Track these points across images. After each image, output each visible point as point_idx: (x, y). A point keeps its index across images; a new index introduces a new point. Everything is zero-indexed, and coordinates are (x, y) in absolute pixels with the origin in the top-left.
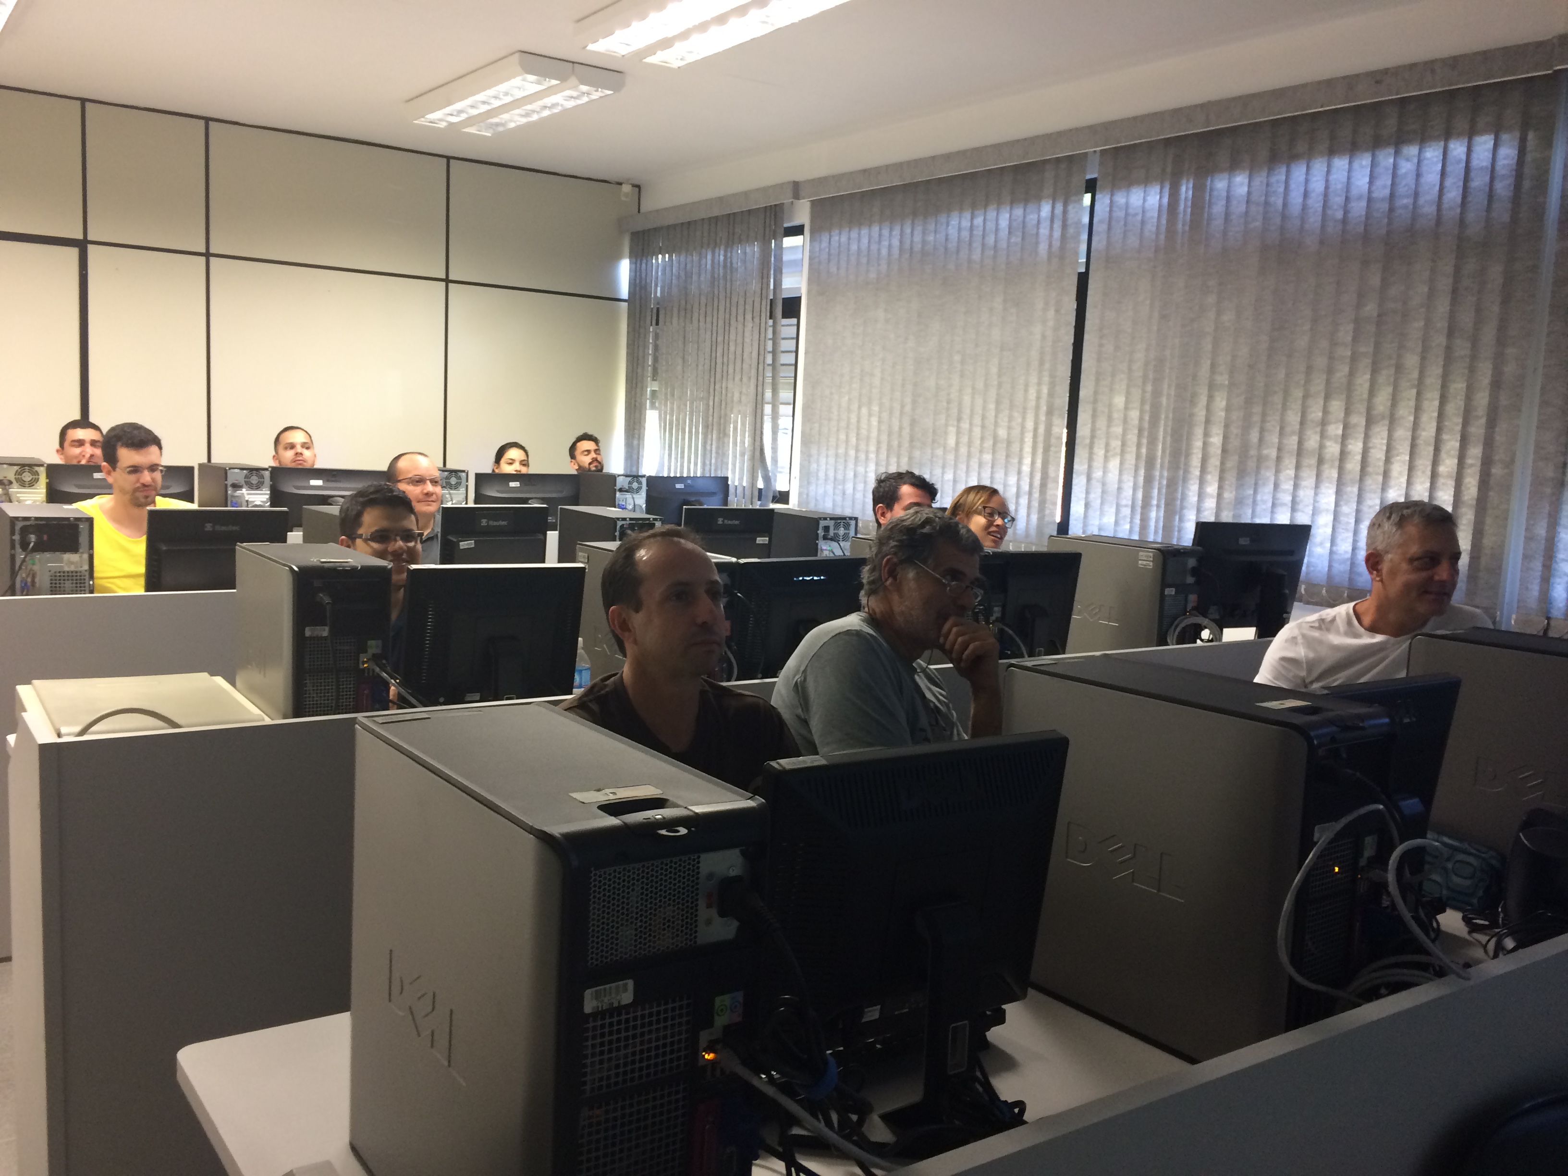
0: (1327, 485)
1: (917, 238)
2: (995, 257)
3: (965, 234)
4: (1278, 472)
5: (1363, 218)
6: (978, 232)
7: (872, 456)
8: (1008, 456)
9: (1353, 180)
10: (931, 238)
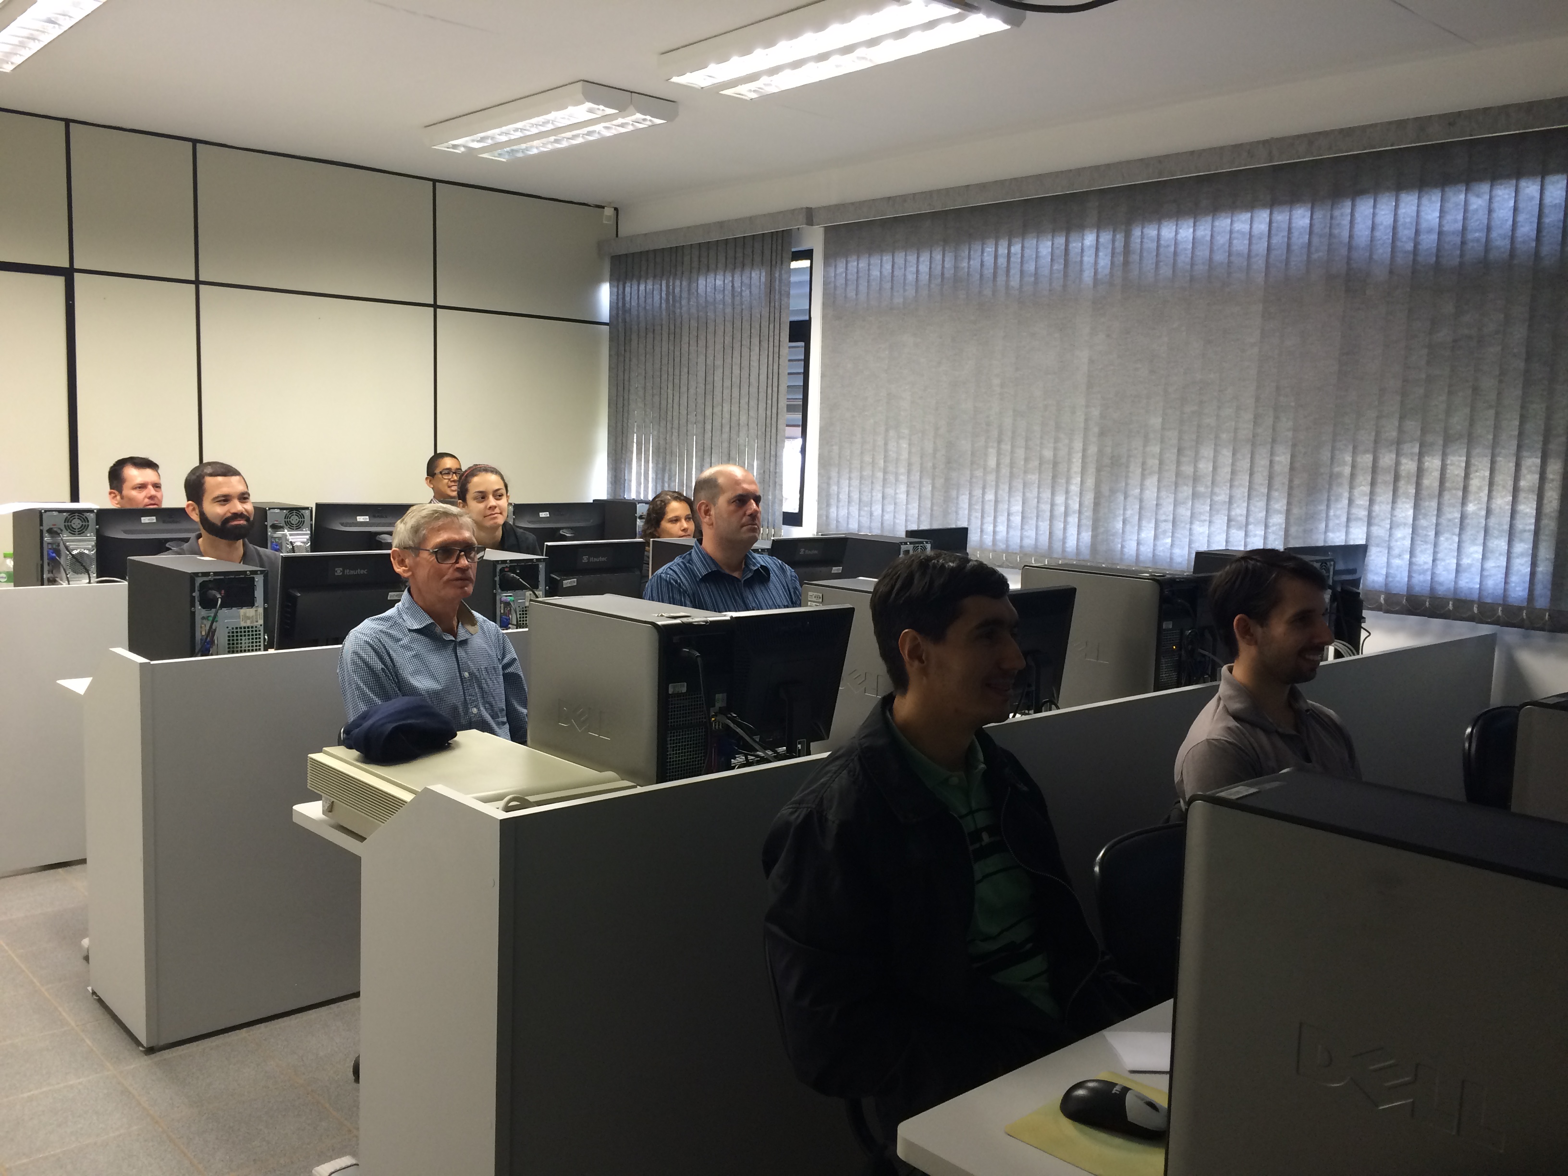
0: (1404, 500)
1: (949, 263)
2: (1036, 282)
3: (1002, 261)
4: (1352, 488)
5: (1434, 250)
6: (1016, 259)
7: (903, 478)
8: (1054, 477)
9: (1422, 214)
10: (965, 264)
